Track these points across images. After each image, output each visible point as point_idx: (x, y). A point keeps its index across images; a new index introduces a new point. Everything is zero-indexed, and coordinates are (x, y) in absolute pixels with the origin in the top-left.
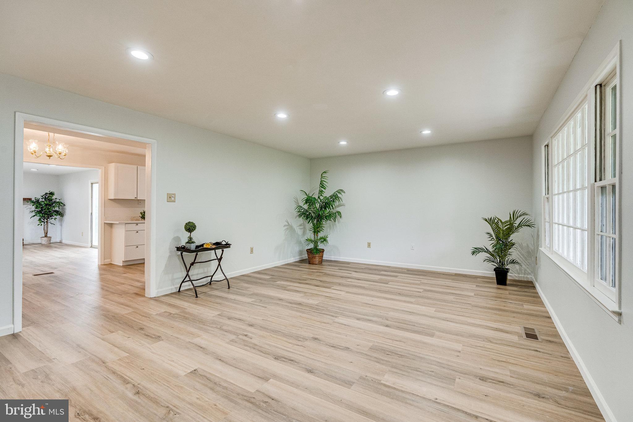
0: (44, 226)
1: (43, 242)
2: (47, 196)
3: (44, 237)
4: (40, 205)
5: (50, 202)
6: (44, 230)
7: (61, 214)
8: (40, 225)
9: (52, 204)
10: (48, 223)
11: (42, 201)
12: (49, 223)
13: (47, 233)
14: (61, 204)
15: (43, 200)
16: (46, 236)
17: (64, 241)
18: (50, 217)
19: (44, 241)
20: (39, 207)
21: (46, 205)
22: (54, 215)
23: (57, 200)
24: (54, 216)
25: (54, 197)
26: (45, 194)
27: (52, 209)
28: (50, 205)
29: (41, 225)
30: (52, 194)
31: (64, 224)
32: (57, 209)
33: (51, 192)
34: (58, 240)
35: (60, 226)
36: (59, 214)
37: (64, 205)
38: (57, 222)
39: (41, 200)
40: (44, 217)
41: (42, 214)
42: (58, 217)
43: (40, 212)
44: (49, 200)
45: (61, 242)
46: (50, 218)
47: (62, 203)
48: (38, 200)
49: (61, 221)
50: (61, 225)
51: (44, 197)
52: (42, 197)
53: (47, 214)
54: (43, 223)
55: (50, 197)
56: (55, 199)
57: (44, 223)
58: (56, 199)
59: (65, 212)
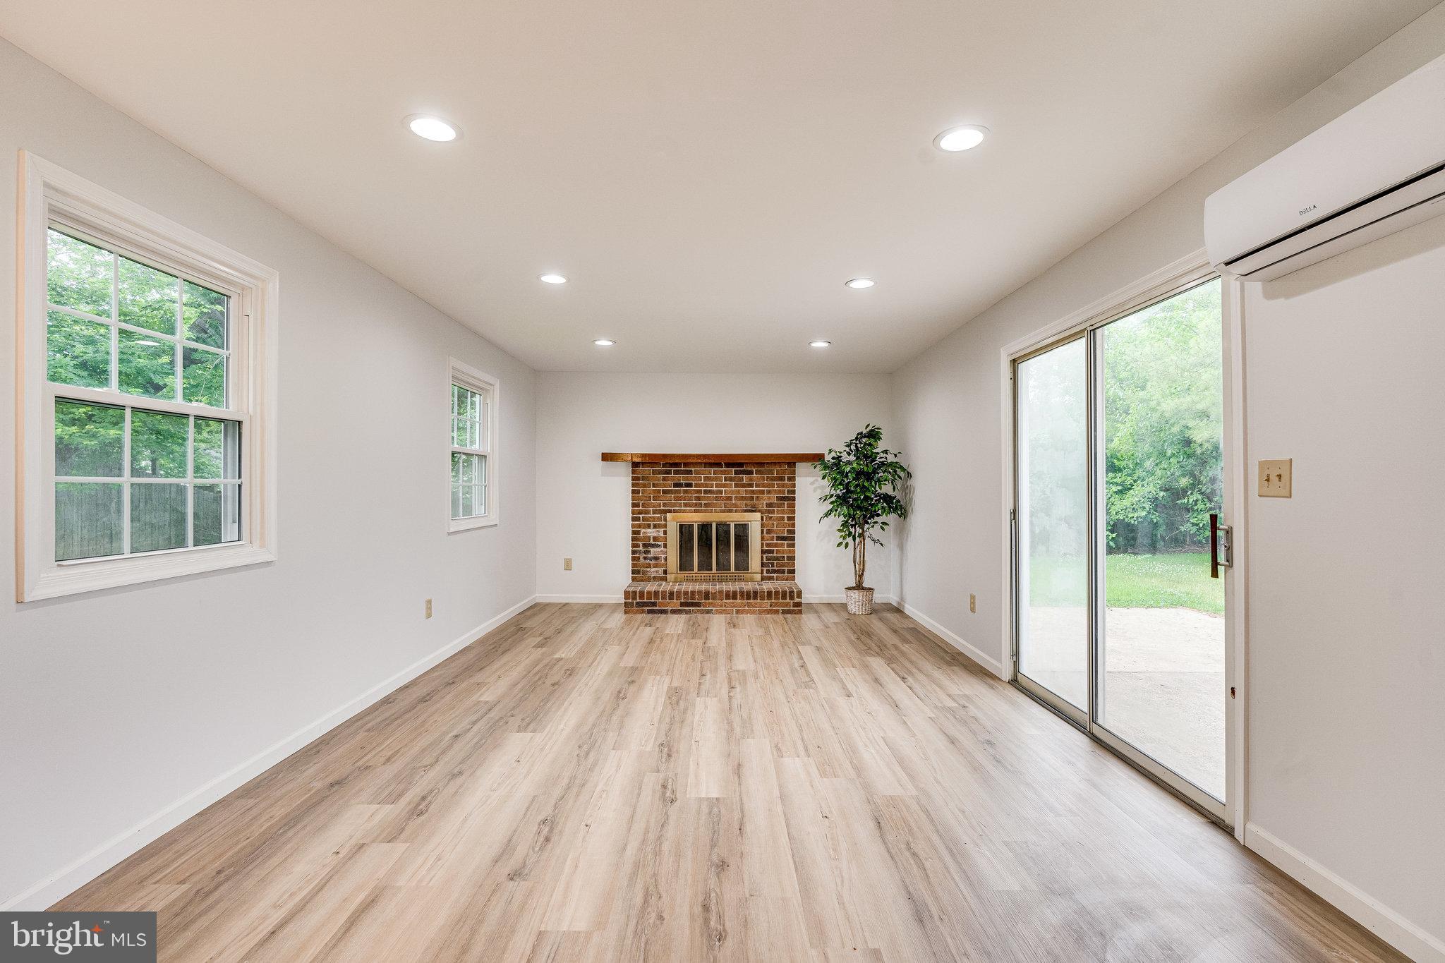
0: (855, 548)
1: (853, 608)
2: (860, 443)
3: (853, 588)
4: (842, 475)
5: (867, 466)
6: (854, 562)
7: (898, 507)
8: (844, 544)
9: (875, 471)
10: (864, 539)
11: (849, 463)
12: (868, 540)
13: (861, 576)
14: (900, 472)
15: (852, 458)
16: (859, 587)
17: (909, 609)
18: (869, 518)
19: (855, 602)
20: (840, 484)
21: (859, 474)
22: (880, 512)
23: (891, 459)
24: (878, 515)
25: (880, 446)
26: (856, 438)
27: (875, 488)
28: (869, 476)
29: (846, 546)
30: (874, 435)
31: (911, 546)
32: (887, 489)
33: (872, 430)
34: (893, 599)
35: (898, 552)
36: (895, 510)
37: (909, 475)
38: (889, 536)
39: (845, 458)
40: (854, 519)
41: (848, 508)
42: (892, 518)
43: (842, 500)
44: (866, 457)
45: (898, 610)
46: (869, 521)
47: (901, 467)
48: (838, 458)
49: (902, 532)
50: (901, 547)
51: (853, 447)
52: (847, 449)
53: (859, 508)
54: (850, 540)
55: (870, 445)
56: (882, 455)
57: (854, 539)
58: (886, 452)
59: (911, 499)
